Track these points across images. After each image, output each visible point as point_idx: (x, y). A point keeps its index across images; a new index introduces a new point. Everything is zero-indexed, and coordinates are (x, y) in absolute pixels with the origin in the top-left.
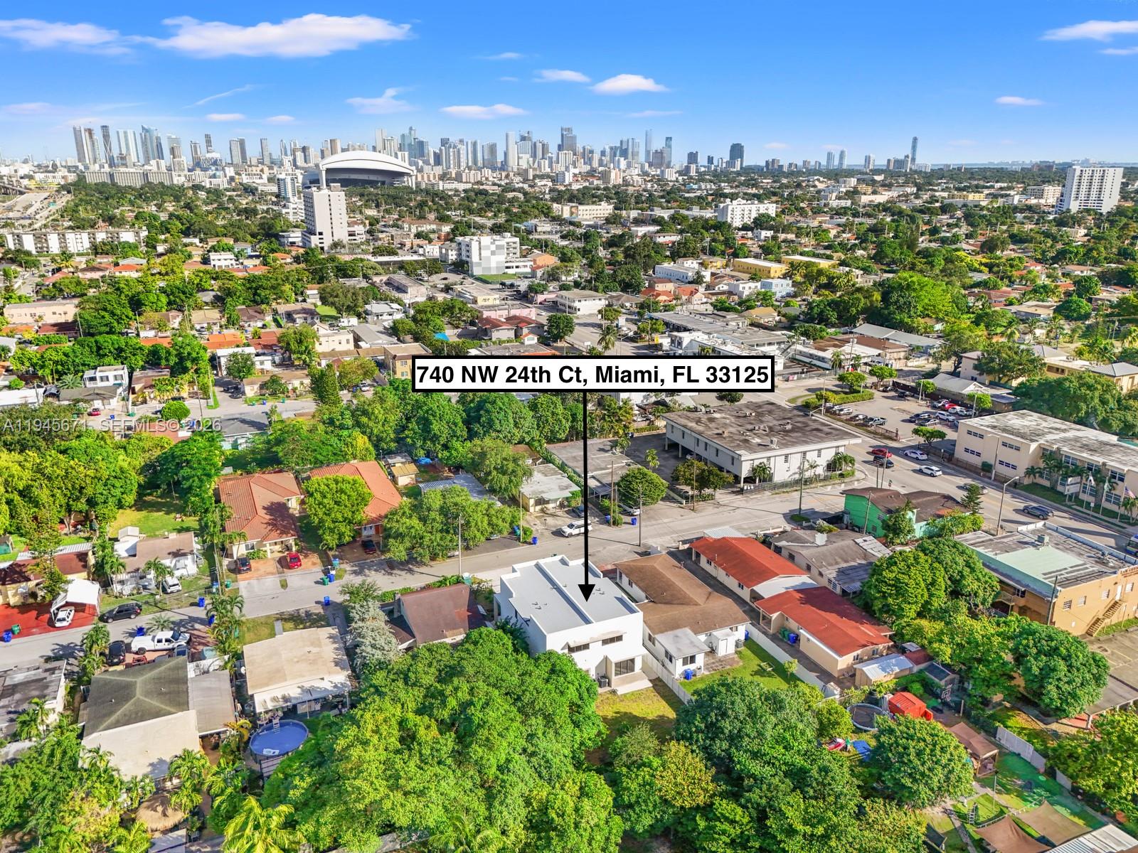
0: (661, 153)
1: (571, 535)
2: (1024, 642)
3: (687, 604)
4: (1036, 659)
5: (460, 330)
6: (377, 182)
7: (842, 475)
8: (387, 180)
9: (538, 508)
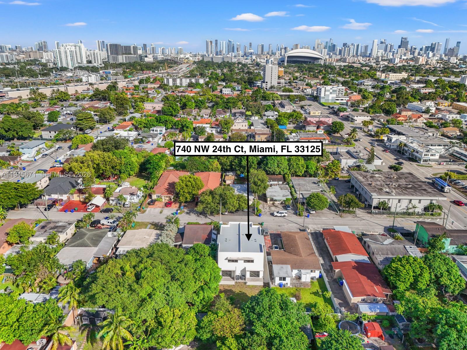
0: (453, 49)
1: (276, 216)
2: (441, 316)
3: (297, 255)
4: (442, 327)
5: (295, 125)
6: (308, 62)
7: (432, 215)
8: (312, 61)
9: (271, 202)
